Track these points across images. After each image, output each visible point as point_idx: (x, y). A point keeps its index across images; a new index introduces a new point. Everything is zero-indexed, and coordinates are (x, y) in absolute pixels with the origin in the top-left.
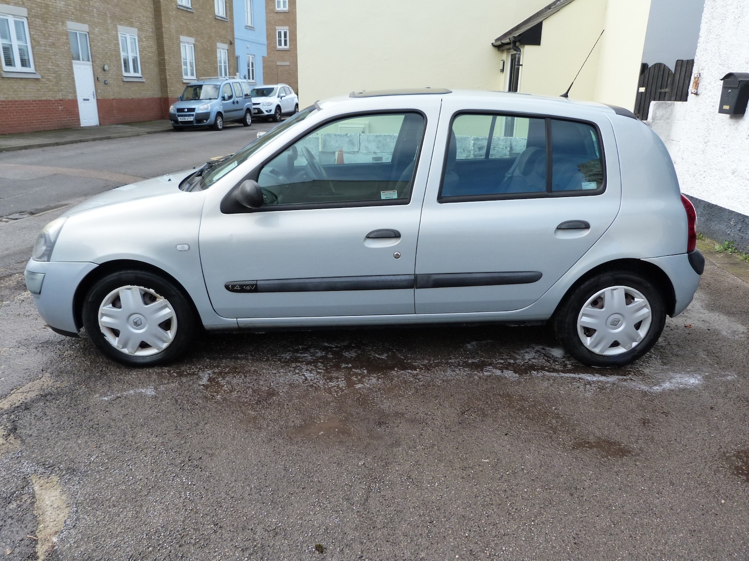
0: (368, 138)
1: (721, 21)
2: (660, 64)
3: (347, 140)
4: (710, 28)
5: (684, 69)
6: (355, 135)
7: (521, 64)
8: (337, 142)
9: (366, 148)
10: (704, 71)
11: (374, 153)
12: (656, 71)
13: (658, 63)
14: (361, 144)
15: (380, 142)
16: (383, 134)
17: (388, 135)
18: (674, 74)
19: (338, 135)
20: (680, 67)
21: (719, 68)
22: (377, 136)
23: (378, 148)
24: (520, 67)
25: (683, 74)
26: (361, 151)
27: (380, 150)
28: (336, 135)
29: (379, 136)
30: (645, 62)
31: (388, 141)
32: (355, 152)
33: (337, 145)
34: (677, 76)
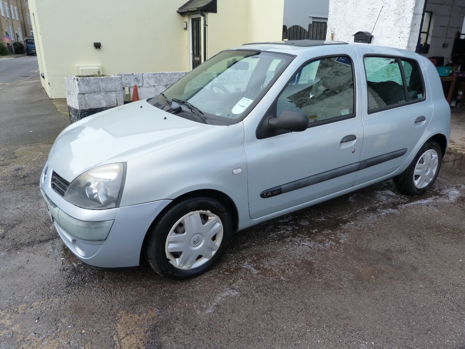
0: (148, 75)
1: (344, 3)
2: (297, 26)
3: (134, 78)
4: (337, 7)
5: (315, 29)
6: (139, 74)
7: (206, 24)
8: (126, 80)
9: (148, 83)
10: (335, 31)
11: (153, 86)
12: (295, 30)
13: (295, 26)
14: (144, 80)
15: (156, 78)
16: (158, 73)
17: (162, 73)
18: (309, 32)
19: (127, 75)
20: (312, 28)
21: (346, 29)
22: (154, 74)
23: (155, 82)
24: (206, 26)
25: (315, 32)
26: (144, 85)
27: (157, 84)
28: (125, 75)
29: (156, 74)
30: (285, 25)
31: (162, 77)
32: (139, 86)
33: (127, 82)
34: (311, 33)
